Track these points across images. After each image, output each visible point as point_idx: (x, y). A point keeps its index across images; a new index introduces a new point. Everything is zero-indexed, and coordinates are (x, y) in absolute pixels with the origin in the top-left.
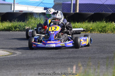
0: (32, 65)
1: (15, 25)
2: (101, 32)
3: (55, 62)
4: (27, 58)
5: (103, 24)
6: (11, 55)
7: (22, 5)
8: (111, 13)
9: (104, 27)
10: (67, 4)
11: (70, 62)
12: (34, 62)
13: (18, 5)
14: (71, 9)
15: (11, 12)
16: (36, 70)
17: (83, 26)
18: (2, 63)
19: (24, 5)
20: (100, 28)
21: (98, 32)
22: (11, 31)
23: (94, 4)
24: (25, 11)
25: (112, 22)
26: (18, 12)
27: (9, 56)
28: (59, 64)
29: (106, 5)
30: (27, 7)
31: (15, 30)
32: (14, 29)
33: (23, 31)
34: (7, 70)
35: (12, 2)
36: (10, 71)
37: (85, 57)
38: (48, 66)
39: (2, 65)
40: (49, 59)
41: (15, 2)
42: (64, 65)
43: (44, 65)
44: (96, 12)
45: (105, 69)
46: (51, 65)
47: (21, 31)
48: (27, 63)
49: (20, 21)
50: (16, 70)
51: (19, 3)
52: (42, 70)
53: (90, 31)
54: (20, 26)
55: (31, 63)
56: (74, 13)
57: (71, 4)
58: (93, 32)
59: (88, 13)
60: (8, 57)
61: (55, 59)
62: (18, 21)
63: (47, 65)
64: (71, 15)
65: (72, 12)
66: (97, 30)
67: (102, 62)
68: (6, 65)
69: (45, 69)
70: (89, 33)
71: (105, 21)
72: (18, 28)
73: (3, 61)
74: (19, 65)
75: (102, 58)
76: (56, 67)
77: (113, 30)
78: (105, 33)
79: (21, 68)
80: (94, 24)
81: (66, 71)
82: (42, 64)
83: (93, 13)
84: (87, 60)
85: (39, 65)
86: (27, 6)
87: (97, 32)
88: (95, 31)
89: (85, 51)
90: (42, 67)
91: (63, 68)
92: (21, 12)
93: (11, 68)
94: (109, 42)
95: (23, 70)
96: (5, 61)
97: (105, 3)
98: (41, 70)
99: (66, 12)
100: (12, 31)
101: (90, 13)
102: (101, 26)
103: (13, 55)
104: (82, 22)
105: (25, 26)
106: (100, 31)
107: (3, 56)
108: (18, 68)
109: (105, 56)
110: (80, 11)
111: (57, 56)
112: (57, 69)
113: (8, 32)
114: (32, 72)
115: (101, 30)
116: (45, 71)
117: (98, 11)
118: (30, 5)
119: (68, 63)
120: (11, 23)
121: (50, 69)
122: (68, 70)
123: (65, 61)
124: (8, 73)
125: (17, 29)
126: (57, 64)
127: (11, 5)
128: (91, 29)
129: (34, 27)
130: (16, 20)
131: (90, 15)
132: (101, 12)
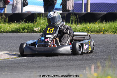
0: (44, 67)
1: (23, 26)
2: (114, 33)
3: (68, 64)
4: (38, 60)
11: (85, 64)
12: (46, 64)
14: (82, 8)
16: (49, 72)
17: (95, 27)
18: (12, 66)
19: (32, 6)
21: (112, 33)
23: (107, 3)
24: (34, 12)
26: (26, 12)
28: (73, 65)
30: (35, 8)
31: (24, 32)
32: (22, 30)
33: (31, 33)
34: (19, 72)
37: (100, 59)
38: (61, 68)
39: (13, 67)
40: (62, 60)
42: (78, 67)
43: (57, 66)
44: (108, 12)
46: (65, 66)
47: (29, 32)
48: (39, 65)
49: (29, 22)
50: (28, 73)
53: (103, 32)
54: (28, 27)
55: (43, 65)
56: (85, 13)
57: (82, 4)
58: (106, 33)
59: (100, 13)
61: (68, 61)
62: (26, 22)
63: (60, 66)
64: (83, 15)
65: (83, 12)
66: (110, 31)
68: (17, 67)
69: (58, 71)
70: (101, 34)
72: (27, 29)
73: (13, 63)
74: (30, 67)
80: (107, 24)
82: (54, 66)
83: (106, 13)
84: (102, 62)
85: (52, 67)
86: (35, 6)
88: (108, 32)
89: (99, 52)
90: (55, 69)
91: (78, 70)
92: (29, 13)
93: (23, 70)
96: (15, 63)
98: (55, 72)
99: (77, 12)
100: (20, 32)
101: (102, 13)
104: (94, 23)
105: (34, 27)
106: (113, 32)
107: (13, 59)
110: (92, 11)
111: (70, 58)
112: (71, 70)
113: (16, 34)
115: (115, 31)
116: (59, 73)
118: (38, 5)
119: (82, 64)
120: (19, 25)
121: (64, 71)
122: (84, 71)
123: (79, 63)
124: (20, 75)
125: (25, 31)
126: (71, 66)
128: (103, 30)
129: (43, 28)
130: (24, 21)
131: (103, 15)
132: (114, 12)
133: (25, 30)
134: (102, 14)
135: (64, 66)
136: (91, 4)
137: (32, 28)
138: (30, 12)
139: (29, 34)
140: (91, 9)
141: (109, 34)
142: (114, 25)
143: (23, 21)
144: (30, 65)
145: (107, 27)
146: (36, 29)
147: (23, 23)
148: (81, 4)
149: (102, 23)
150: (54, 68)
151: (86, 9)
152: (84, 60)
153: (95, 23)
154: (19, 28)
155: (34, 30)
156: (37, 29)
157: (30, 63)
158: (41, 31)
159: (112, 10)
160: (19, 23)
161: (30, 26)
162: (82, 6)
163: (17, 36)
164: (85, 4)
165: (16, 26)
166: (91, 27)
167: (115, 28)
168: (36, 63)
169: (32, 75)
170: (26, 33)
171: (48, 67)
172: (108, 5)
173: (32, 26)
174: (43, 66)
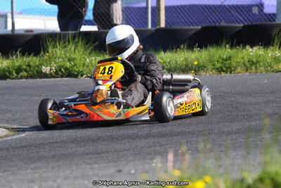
0: (64, 157)
1: (17, 64)
2: (220, 72)
3: (117, 146)
4: (51, 141)
5: (225, 51)
6: (13, 135)
7: (31, 16)
8: (242, 25)
9: (226, 60)
10: (132, 8)
11: (155, 146)
12: (69, 150)
13: (22, 16)
14: (147, 19)
15: (7, 33)
16: (74, 167)
17: (178, 60)
19: (35, 17)
20: (218, 61)
21: (214, 71)
22: (8, 80)
23: (201, 6)
24: (40, 30)
25: (244, 47)
26: (23, 32)
27: (7, 138)
28: (129, 150)
29: (229, 6)
30: (43, 21)
31: (19, 76)
32: (16, 73)
33: (36, 78)
34: (7, 171)
35: (7, 10)
36: (15, 174)
37: (189, 132)
38: (102, 157)
40: (104, 140)
41: (14, 10)
42: (140, 153)
43: (93, 154)
44: (206, 25)
45: (239, 157)
46: (111, 153)
47: (32, 77)
48: (54, 153)
49: (29, 54)
50: (28, 171)
51: (25, 11)
52: (91, 168)
53: (195, 71)
54: (29, 66)
55: (63, 151)
56: (154, 29)
57: (146, 8)
58: (202, 73)
59: (188, 27)
60: (6, 141)
61: (117, 139)
62: (23, 55)
63: (100, 154)
64: (148, 34)
65: (150, 26)
66: (210, 67)
67: (230, 142)
68: (4, 159)
69: (96, 166)
71: (227, 46)
72: (26, 70)
74: (34, 157)
75: (229, 133)
76: (122, 159)
77: (248, 65)
78: (231, 73)
79: (40, 165)
80: (203, 53)
81: (146, 166)
83: (200, 27)
84: (195, 139)
85: (82, 155)
87: (212, 71)
88: (205, 69)
90: (90, 161)
91: (139, 160)
92: (30, 33)
93: (16, 165)
94: (241, 94)
95: (44, 170)
97: (226, 3)
98: (89, 166)
99: (136, 27)
100: (10, 78)
101: (192, 27)
102: (220, 57)
103: (18, 136)
105: (41, 65)
106: (218, 68)
108: (32, 166)
109: (235, 126)
110: (169, 24)
112: (124, 162)
113: (1, 81)
114: (68, 172)
115: (221, 68)
116: (97, 169)
117: (211, 21)
118: (50, 15)
119: (149, 147)
120: (8, 61)
121: (108, 164)
122: (153, 163)
123: (142, 143)
124: (11, 177)
125: (21, 74)
126: (125, 152)
127: (5, 16)
128: (195, 65)
129: (63, 67)
130: (18, 53)
131: (193, 32)
132: (217, 24)
133: (21, 71)
134: (192, 29)
135: (108, 152)
136: (167, 8)
137: (38, 66)
138: (31, 31)
139: (31, 81)
140: (166, 21)
141: (208, 75)
142: (220, 55)
143: (16, 51)
144: (32, 153)
145: (203, 58)
146: (46, 69)
147: (16, 57)
148: (144, 10)
149: (193, 50)
150: (88, 157)
151: (155, 21)
152: (154, 136)
153: (176, 52)
154: (9, 68)
155: (42, 72)
156: (49, 68)
157: (32, 148)
158: (56, 73)
159: (213, 21)
160: (8, 58)
161: (31, 63)
162: (147, 13)
163: (4, 88)
164: (153, 9)
165: (2, 63)
166: (168, 61)
167: (221, 60)
168: (47, 146)
169: (37, 176)
170: (24, 80)
171: (73, 155)
172: (203, 9)
173: (37, 63)
174: (63, 155)
